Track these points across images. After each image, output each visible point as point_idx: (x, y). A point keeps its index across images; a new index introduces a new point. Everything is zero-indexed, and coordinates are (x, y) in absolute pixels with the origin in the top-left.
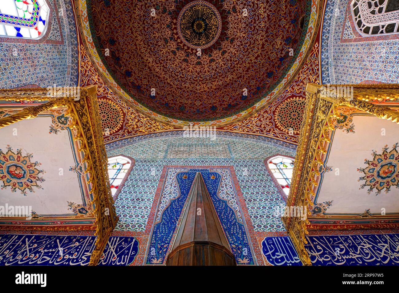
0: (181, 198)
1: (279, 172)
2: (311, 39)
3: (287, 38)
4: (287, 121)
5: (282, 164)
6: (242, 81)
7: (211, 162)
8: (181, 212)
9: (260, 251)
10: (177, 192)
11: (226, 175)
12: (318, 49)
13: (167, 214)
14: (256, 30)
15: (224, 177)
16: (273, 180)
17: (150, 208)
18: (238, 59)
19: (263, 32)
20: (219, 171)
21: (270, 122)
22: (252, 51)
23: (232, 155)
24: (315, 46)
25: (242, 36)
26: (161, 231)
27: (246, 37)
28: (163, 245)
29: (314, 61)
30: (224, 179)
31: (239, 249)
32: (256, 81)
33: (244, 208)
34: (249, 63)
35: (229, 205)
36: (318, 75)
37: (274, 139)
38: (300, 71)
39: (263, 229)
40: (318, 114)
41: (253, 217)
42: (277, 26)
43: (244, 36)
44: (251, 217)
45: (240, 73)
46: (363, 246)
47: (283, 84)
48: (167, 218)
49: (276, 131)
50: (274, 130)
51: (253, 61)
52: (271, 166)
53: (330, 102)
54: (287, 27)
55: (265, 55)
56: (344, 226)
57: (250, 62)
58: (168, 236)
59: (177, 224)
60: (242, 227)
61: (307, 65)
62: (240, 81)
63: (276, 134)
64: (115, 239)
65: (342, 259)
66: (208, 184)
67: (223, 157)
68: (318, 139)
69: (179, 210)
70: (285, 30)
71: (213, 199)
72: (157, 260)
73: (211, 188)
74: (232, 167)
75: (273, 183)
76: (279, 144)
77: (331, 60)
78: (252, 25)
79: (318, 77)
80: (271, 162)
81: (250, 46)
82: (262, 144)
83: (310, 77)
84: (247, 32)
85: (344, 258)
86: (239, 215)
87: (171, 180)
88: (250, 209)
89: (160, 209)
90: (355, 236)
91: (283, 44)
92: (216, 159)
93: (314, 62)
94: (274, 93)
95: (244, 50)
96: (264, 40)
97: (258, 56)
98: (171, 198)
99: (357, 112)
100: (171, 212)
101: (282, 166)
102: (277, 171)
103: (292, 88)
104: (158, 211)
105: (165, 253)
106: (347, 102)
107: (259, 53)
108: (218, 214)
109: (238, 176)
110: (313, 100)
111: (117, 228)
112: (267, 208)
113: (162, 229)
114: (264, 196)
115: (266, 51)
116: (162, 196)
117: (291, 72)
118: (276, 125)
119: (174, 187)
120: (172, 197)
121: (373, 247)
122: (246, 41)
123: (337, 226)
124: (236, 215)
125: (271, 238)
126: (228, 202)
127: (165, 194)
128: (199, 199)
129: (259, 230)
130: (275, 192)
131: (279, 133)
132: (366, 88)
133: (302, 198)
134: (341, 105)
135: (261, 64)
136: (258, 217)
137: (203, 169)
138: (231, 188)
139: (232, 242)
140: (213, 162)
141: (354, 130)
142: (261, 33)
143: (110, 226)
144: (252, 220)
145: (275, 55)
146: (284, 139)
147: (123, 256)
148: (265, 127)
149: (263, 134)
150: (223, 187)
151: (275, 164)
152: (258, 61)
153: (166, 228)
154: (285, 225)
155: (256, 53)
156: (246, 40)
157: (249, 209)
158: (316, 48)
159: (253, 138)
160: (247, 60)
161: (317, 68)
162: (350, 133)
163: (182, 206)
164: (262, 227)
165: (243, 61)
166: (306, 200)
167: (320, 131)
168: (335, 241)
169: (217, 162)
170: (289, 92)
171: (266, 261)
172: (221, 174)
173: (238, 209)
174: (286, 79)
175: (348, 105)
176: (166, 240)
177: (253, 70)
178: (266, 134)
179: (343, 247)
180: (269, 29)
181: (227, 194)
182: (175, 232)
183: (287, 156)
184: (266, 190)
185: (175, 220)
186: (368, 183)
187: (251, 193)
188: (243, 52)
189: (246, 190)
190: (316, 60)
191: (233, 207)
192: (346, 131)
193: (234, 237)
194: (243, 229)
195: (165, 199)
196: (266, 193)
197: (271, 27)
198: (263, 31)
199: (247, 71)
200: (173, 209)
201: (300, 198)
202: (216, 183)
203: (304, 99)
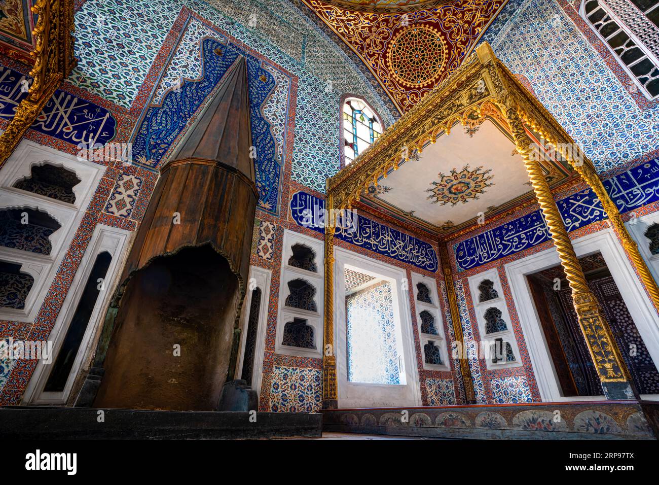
0: (203, 85)
1: (351, 121)
4: (402, 58)
5: (360, 113)
7: (268, 50)
8: (198, 107)
9: (288, 203)
10: (198, 70)
11: (283, 86)
13: (174, 101)
15: (279, 88)
16: (340, 128)
17: (144, 75)
20: (275, 74)
21: (381, 43)
23: (303, 58)
26: (159, 121)
28: (160, 144)
30: (278, 91)
31: (264, 190)
33: (290, 146)
35: (273, 131)
36: (487, 19)
37: (370, 72)
39: (301, 180)
40: (463, 93)
41: (296, 161)
44: (294, 161)
46: (385, 237)
48: (173, 106)
49: (379, 62)
50: (378, 58)
52: (346, 108)
53: (488, 91)
56: (382, 214)
58: (170, 134)
59: (187, 123)
60: (278, 167)
63: (377, 66)
64: (69, 97)
65: (362, 240)
66: (252, 86)
67: (289, 54)
68: (439, 122)
69: (196, 102)
71: (252, 112)
72: (147, 160)
73: (255, 93)
74: (297, 78)
75: (338, 133)
76: (372, 83)
77: (520, 10)
79: (486, 22)
80: (349, 103)
82: (351, 68)
83: (478, 14)
85: (364, 240)
86: (280, 152)
87: (192, 43)
88: (297, 150)
89: (162, 86)
90: (385, 227)
92: (279, 51)
98: (186, 76)
99: (495, 118)
100: (181, 100)
101: (358, 116)
102: (350, 119)
103: (445, 11)
104: (159, 87)
105: (161, 156)
106: (505, 107)
108: (252, 136)
109: (300, 97)
110: (473, 71)
111: (71, 79)
112: (317, 159)
113: (161, 118)
114: (320, 144)
116: (171, 64)
118: (386, 52)
119: (196, 59)
120: (188, 74)
121: (393, 241)
123: (376, 212)
124: (276, 149)
125: (306, 195)
126: (273, 127)
127: (176, 64)
128: (235, 104)
129: (296, 180)
130: (335, 145)
131: (382, 68)
132: (527, 98)
133: (369, 173)
134: (496, 104)
136: (301, 165)
137: (252, 55)
138: (283, 109)
139: (260, 180)
140: (272, 52)
141: (473, 134)
143: (59, 71)
144: (293, 165)
146: (382, 80)
147: (85, 132)
148: (369, 45)
149: (361, 54)
150: (272, 102)
151: (353, 109)
153: (169, 121)
154: (327, 188)
157: (295, 149)
159: (345, 51)
161: (497, 8)
162: (468, 135)
163: (202, 99)
164: (302, 178)
166: (373, 177)
167: (448, 115)
168: (365, 223)
169: (278, 56)
170: (436, 14)
171: (290, 215)
172: (276, 81)
173: (281, 143)
175: (502, 111)
176: (166, 139)
178: (365, 58)
179: (368, 231)
181: (275, 115)
182: (182, 132)
183: (371, 107)
184: (327, 136)
185: (185, 115)
186: (436, 190)
187: (306, 131)
189: (301, 124)
191: (276, 137)
192: (466, 131)
193: (263, 174)
194: (278, 170)
195: (175, 72)
196: (324, 141)
200: (186, 96)
201: (367, 171)
202: (264, 90)
203: (445, 42)
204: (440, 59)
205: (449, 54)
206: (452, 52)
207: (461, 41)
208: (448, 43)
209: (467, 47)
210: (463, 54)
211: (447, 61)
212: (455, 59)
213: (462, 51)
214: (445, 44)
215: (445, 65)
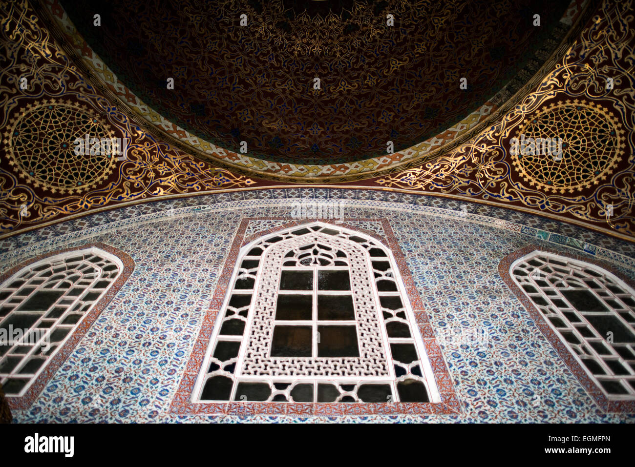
2: (265, 173)
3: (283, 139)
6: (184, 47)
12: (240, 186)
14: (307, 78)
18: (240, 42)
19: (301, 93)
22: (260, 72)
24: (247, 180)
25: (294, 50)
27: (292, 57)
29: (212, 181)
32: (183, 79)
34: (231, 65)
36: (178, 190)
38: (190, 156)
42: (310, 119)
43: (293, 54)
45: (205, 46)
47: (158, 123)
51: (235, 74)
54: (306, 138)
55: (248, 100)
57: (234, 67)
61: (203, 169)
62: (185, 44)
70: (300, 135)
77: (209, 208)
78: (317, 69)
79: (174, 192)
81: (271, 68)
83: (174, 177)
84: (302, 60)
91: (271, 133)
93: (210, 182)
94: (135, 103)
95: (262, 54)
96: (282, 96)
97: (247, 86)
103: (145, 140)
107: (254, 87)
115: (257, 101)
117: (191, 139)
122: (282, 58)
135: (226, 92)
142: (299, 89)
145: (247, 119)
152: (235, 86)
155: (255, 82)
156: (286, 57)
158: (244, 182)
160: (239, 61)
161: (196, 189)
165: (235, 51)
170: (134, 132)
174: (172, 129)
177: (212, 73)
180: (306, 105)
188: (256, 53)
190: (214, 184)
197: (308, 109)
198: (303, 92)
199: (211, 61)
203: (114, 166)
204: (89, 177)
205: (106, 183)
206: (111, 184)
207: (132, 184)
208: (115, 171)
209: (131, 196)
210: (121, 198)
211: (95, 186)
212: (106, 194)
213: (123, 195)
214: (111, 169)
215: (87, 189)
